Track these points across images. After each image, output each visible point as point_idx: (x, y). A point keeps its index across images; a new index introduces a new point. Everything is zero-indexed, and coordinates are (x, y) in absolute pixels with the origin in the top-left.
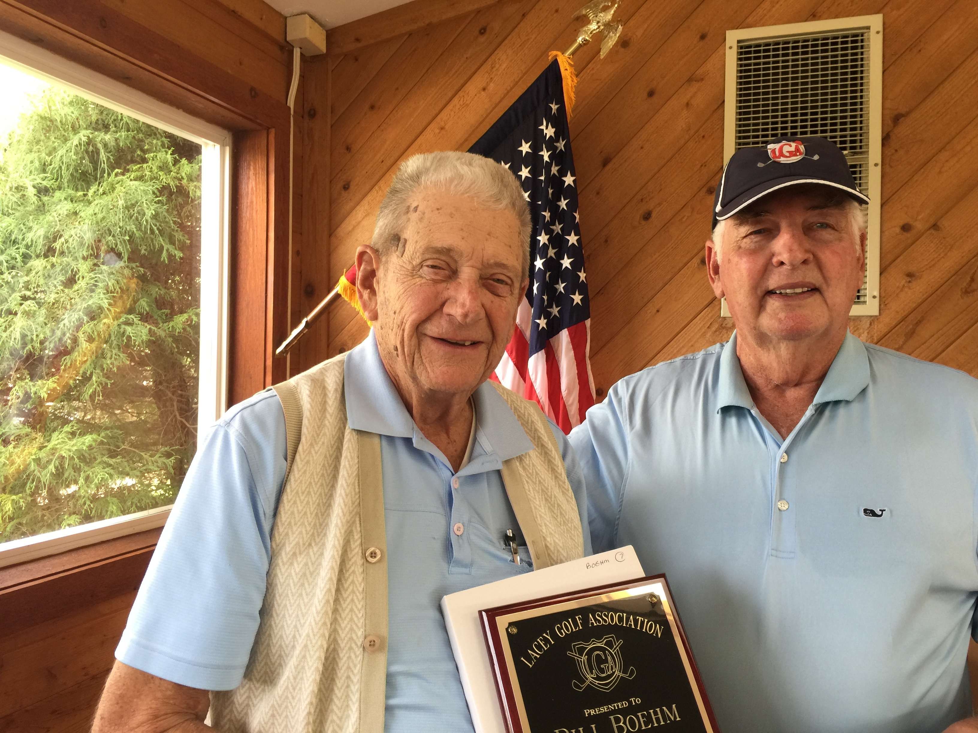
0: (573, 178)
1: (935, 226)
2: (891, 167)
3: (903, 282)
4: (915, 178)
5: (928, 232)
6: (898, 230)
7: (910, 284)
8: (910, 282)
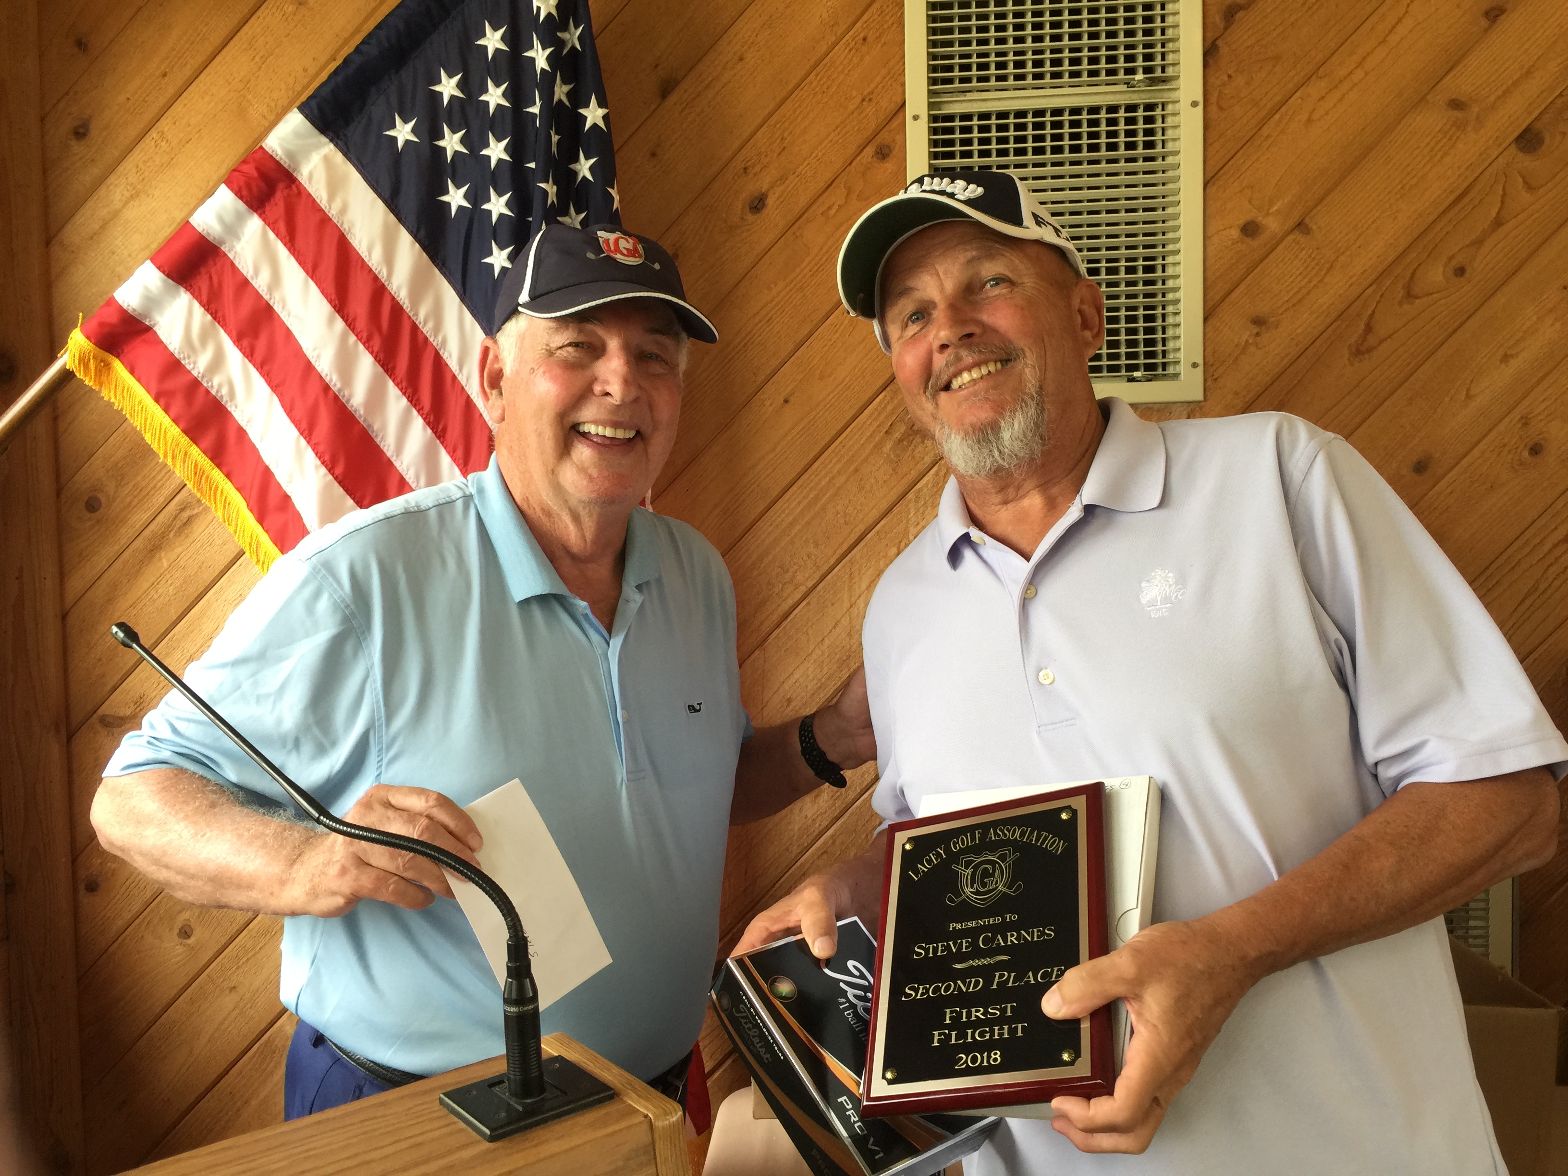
0: (601, 112)
1: (1301, 226)
2: (1221, 108)
3: (1245, 337)
4: (1265, 131)
5: (1291, 237)
6: (1235, 233)
7: (1258, 339)
8: (1258, 334)
